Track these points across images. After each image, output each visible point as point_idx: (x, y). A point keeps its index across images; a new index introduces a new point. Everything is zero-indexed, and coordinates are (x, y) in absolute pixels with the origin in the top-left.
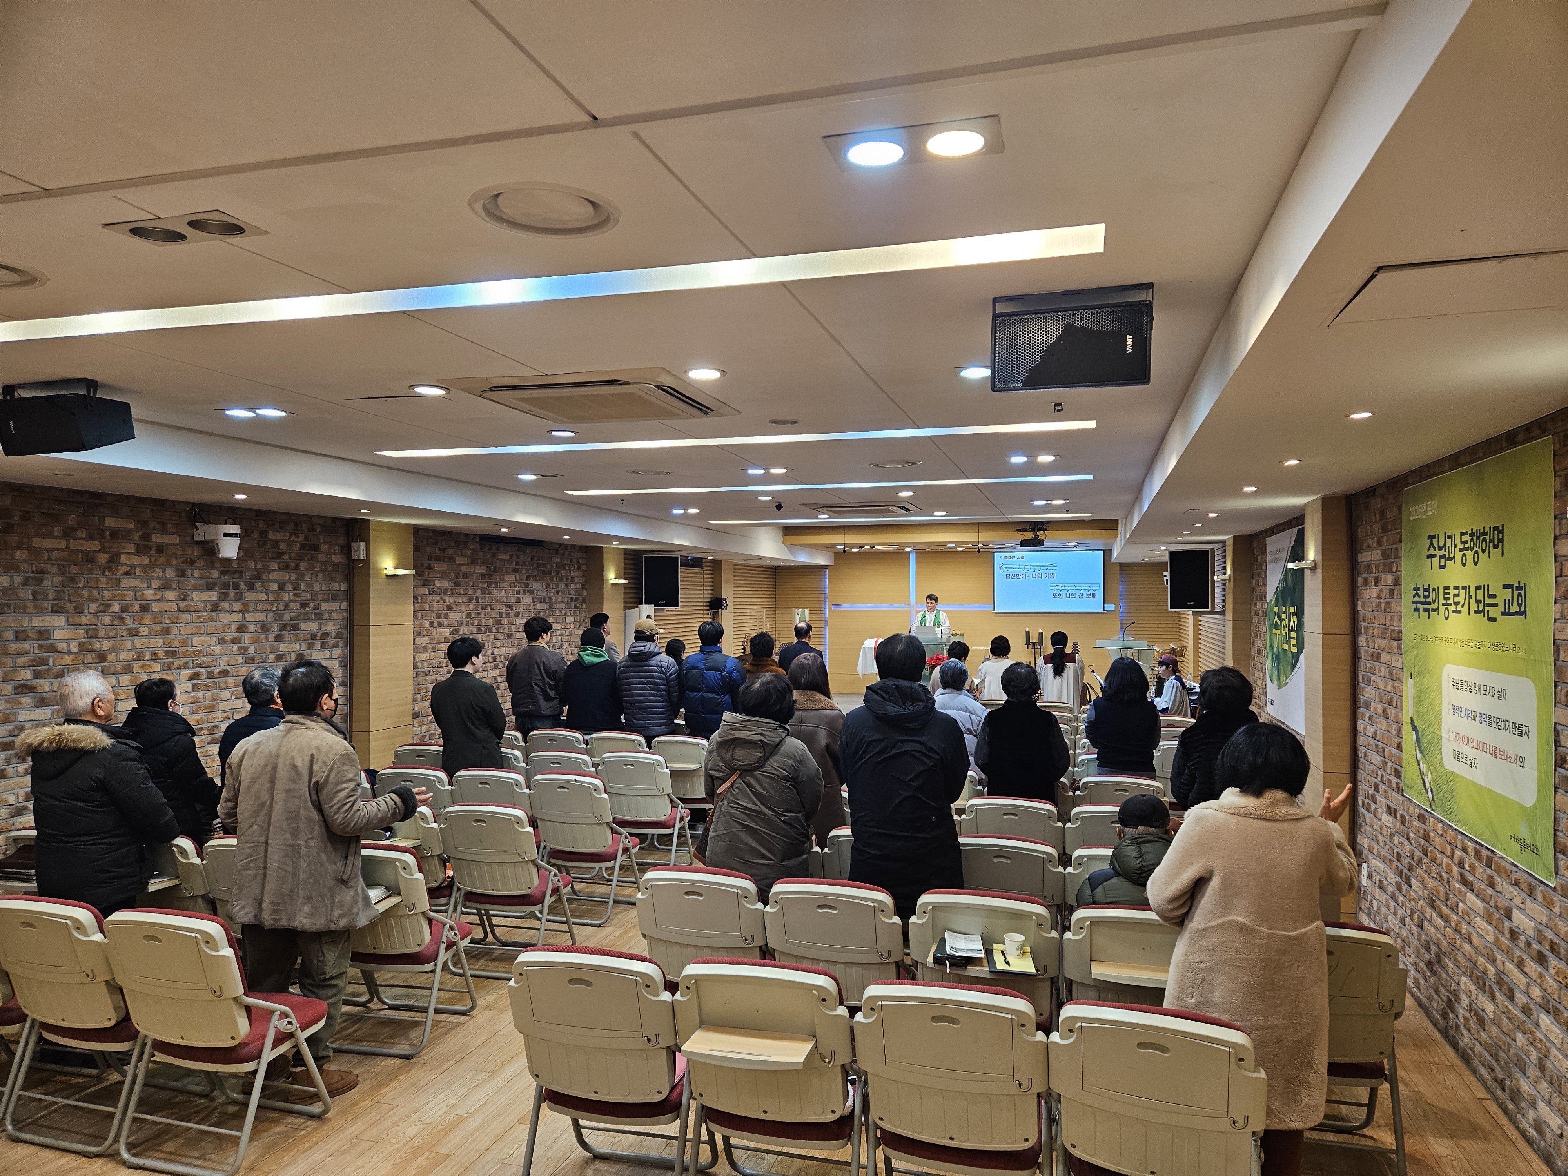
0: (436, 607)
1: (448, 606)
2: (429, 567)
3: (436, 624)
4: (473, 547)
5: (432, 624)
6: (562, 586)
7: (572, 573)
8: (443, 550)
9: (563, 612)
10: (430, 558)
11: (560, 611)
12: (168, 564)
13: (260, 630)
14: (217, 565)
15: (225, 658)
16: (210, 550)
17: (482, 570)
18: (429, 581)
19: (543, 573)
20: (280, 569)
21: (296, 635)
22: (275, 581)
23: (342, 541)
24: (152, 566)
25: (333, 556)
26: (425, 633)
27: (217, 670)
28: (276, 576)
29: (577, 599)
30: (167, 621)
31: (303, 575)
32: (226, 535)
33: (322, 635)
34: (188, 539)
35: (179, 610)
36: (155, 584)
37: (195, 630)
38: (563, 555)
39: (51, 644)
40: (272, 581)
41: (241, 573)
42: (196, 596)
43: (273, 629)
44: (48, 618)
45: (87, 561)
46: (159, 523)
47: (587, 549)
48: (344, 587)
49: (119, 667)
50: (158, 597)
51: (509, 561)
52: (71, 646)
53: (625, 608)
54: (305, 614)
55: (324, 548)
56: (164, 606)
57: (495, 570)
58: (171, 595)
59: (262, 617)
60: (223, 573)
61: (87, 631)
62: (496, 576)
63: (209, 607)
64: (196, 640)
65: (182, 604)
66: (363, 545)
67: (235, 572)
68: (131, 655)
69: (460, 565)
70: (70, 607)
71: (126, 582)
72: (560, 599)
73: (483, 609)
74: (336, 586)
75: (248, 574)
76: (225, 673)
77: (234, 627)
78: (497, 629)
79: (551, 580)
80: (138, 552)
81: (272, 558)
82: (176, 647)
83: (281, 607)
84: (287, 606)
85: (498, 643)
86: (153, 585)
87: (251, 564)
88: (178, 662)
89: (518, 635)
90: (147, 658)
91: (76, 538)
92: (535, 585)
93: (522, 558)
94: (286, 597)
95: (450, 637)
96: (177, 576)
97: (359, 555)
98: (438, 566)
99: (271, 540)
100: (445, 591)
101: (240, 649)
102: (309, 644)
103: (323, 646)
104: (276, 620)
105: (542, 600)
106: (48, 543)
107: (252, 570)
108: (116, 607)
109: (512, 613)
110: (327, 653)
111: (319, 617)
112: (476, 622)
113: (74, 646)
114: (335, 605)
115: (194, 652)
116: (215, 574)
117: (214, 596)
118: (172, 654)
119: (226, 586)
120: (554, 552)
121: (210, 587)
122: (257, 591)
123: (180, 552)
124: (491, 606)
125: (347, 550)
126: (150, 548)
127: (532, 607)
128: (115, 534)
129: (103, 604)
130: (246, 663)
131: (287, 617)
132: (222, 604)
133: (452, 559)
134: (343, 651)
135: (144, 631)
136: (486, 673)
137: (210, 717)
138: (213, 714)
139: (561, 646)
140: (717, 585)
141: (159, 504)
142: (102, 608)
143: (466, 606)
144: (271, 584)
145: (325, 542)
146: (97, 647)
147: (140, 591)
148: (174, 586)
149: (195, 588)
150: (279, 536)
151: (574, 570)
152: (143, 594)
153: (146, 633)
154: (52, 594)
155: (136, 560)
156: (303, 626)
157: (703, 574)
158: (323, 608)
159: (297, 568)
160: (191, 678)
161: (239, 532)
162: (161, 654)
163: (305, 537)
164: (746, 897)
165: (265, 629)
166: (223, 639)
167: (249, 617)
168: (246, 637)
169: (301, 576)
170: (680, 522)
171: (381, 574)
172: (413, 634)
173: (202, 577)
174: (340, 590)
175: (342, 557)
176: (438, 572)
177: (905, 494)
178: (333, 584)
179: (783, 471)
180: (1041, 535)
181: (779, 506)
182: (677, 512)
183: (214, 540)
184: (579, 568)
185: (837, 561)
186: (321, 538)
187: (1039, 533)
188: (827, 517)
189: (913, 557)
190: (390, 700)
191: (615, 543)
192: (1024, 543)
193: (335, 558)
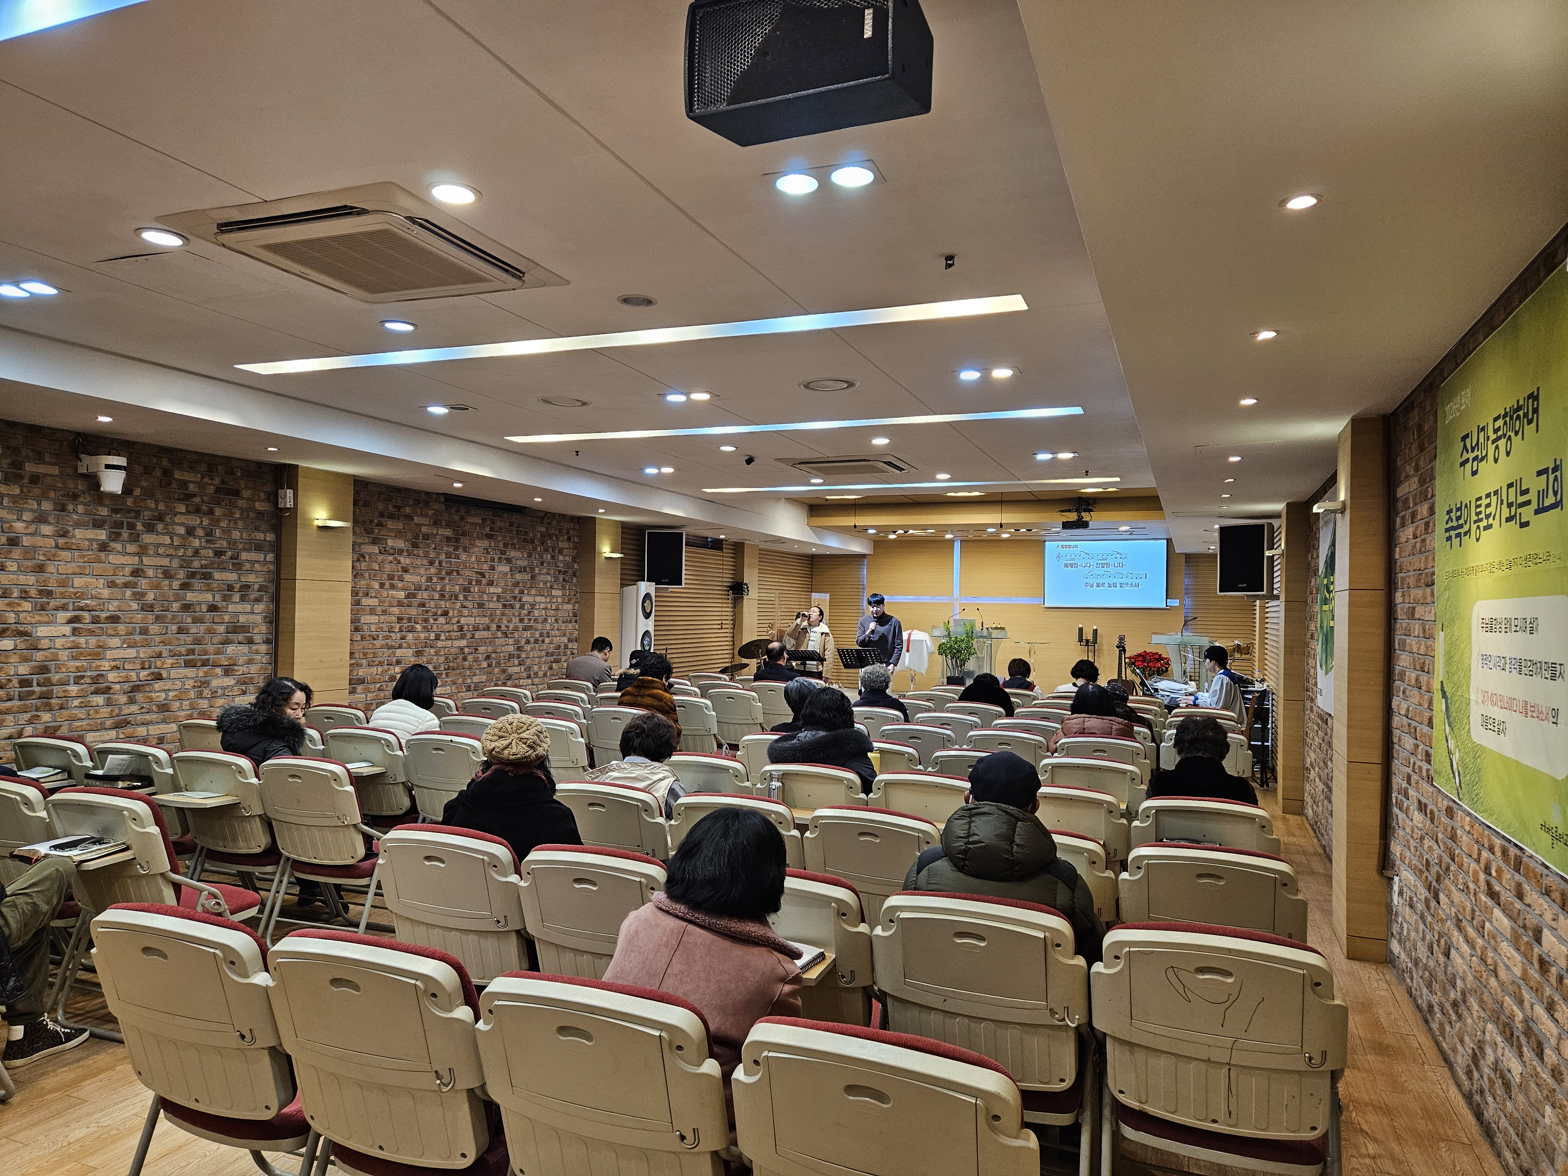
0: (388, 568)
1: (403, 568)
2: (380, 524)
3: (387, 586)
4: (436, 506)
5: (382, 585)
6: (547, 557)
7: (561, 545)
8: (398, 508)
9: (549, 585)
10: (382, 515)
11: (545, 583)
12: (44, 496)
13: (161, 576)
15: (116, 603)
16: (93, 481)
17: (448, 532)
18: (381, 539)
19: (525, 541)
20: (188, 512)
21: (208, 585)
23: (269, 487)
24: (23, 496)
25: (257, 504)
26: (371, 594)
27: (104, 615)
28: (182, 520)
29: (565, 573)
30: (41, 558)
31: (218, 520)
32: (108, 467)
33: (241, 587)
34: (70, 471)
35: (57, 546)
36: (27, 516)
37: (77, 570)
38: (550, 524)
40: (178, 524)
41: (138, 513)
42: (79, 533)
43: (178, 577)
46: (34, 451)
47: (578, 520)
48: (270, 537)
50: (31, 530)
51: (482, 526)
53: (623, 585)
54: (222, 562)
55: (246, 494)
56: (39, 541)
57: (464, 534)
58: (47, 529)
59: (165, 562)
60: (115, 511)
62: (465, 541)
63: (95, 546)
64: (78, 581)
65: (61, 541)
66: (290, 493)
67: (129, 511)
69: (420, 525)
72: (545, 571)
73: (448, 574)
74: (260, 536)
75: (147, 514)
76: (114, 619)
77: (128, 570)
78: (465, 597)
79: (535, 549)
80: (6, 480)
81: (179, 499)
82: (52, 586)
83: (190, 552)
84: (196, 553)
85: (465, 612)
86: (24, 518)
87: (151, 504)
88: (53, 603)
89: (491, 605)
90: (15, 595)
92: (513, 554)
93: (499, 524)
94: (196, 543)
95: (405, 601)
96: (55, 510)
97: (285, 502)
98: (390, 524)
99: (177, 480)
100: (401, 551)
101: (135, 594)
102: (225, 595)
103: (243, 599)
104: (182, 567)
105: (522, 570)
107: (152, 510)
109: (484, 581)
110: (248, 607)
111: (238, 567)
112: (439, 588)
114: (261, 557)
115: (75, 594)
116: (104, 512)
117: (102, 535)
118: (49, 594)
119: (119, 525)
120: (539, 520)
121: (98, 525)
122: (158, 534)
123: (60, 485)
124: (458, 572)
125: (273, 498)
126: (22, 477)
127: (509, 576)
130: (142, 609)
131: (196, 564)
132: (113, 545)
133: (409, 518)
134: (268, 606)
135: (12, 566)
136: (450, 642)
137: (94, 665)
138: (98, 663)
139: (545, 620)
140: (738, 569)
141: (35, 430)
143: (426, 569)
144: (178, 527)
145: (247, 488)
147: (7, 522)
148: (51, 520)
149: (78, 525)
150: (187, 476)
151: (563, 541)
152: (11, 526)
153: (15, 568)
156: (217, 575)
157: (723, 556)
158: (243, 558)
159: (211, 512)
160: (70, 621)
161: (125, 465)
162: (33, 592)
163: (222, 480)
164: (495, 866)
165: (168, 574)
166: (113, 582)
167: (146, 561)
168: (143, 583)
169: (216, 522)
170: (659, 485)
171: (311, 525)
172: (355, 593)
173: (86, 513)
174: (265, 540)
175: (267, 504)
176: (392, 530)
177: (880, 441)
178: (256, 534)
179: (705, 397)
180: (1086, 516)
181: (750, 461)
182: (651, 471)
183: (96, 473)
184: (569, 539)
185: (874, 548)
186: (242, 483)
187: (1083, 514)
188: (821, 481)
189: (957, 545)
190: (321, 661)
191: (601, 511)
192: (1066, 525)
193: (258, 506)
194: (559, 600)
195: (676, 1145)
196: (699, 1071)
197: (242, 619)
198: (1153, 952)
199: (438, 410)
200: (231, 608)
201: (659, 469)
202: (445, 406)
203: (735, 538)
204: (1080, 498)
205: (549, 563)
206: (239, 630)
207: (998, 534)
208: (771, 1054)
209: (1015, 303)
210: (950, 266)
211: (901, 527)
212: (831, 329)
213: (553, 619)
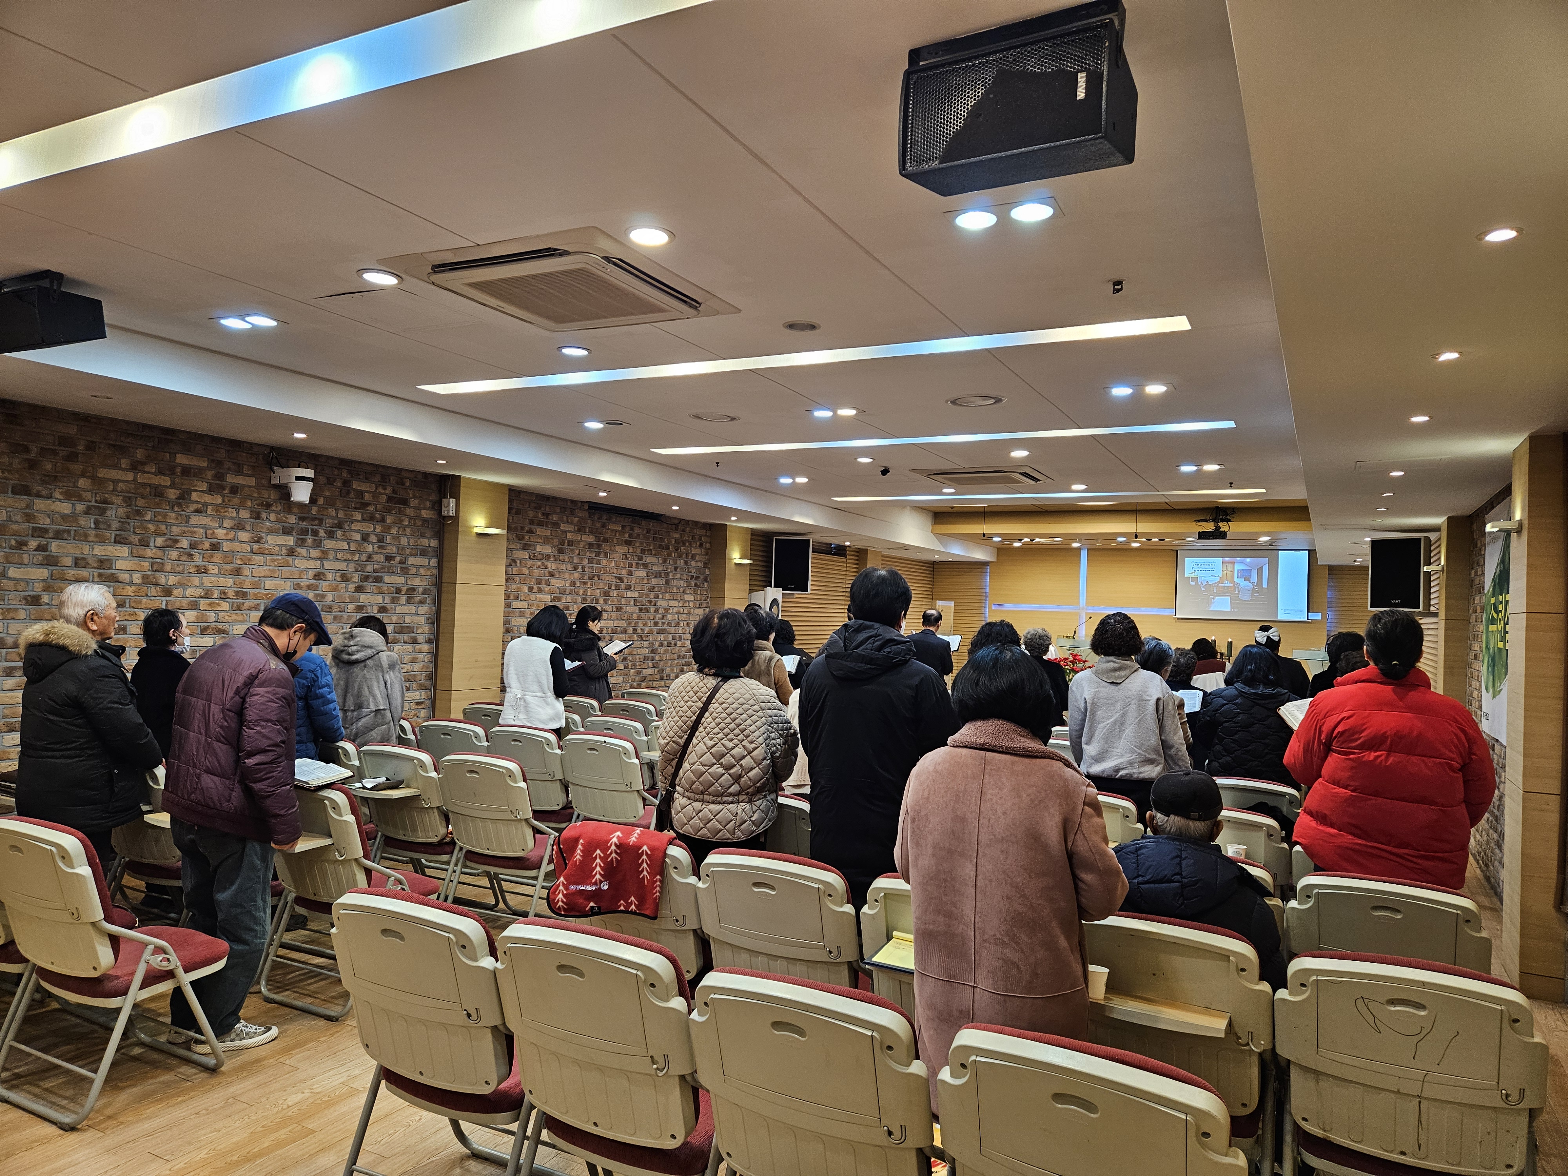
0: (536, 572)
1: (550, 572)
2: (530, 531)
3: (535, 590)
4: (581, 514)
5: (531, 589)
6: (680, 563)
7: (694, 551)
8: (546, 515)
9: (681, 589)
10: (532, 522)
11: (678, 588)
12: (242, 505)
13: (339, 579)
14: (295, 510)
16: (284, 492)
17: (591, 539)
18: (530, 545)
19: (661, 548)
20: (363, 520)
21: (379, 587)
22: (358, 531)
23: (434, 497)
24: (224, 506)
25: (423, 511)
26: (523, 598)
28: (358, 527)
29: (697, 578)
30: (239, 562)
31: (389, 528)
32: (298, 478)
33: (408, 590)
34: (264, 482)
35: (252, 551)
36: (227, 523)
37: (268, 573)
38: (683, 530)
39: (113, 574)
40: (355, 531)
41: (321, 521)
42: (271, 539)
43: (354, 580)
44: (110, 548)
45: (155, 495)
46: (234, 463)
47: (710, 527)
48: (434, 543)
49: (185, 603)
50: (229, 537)
51: (622, 533)
52: (134, 577)
53: (751, 591)
54: (392, 567)
55: (414, 502)
56: (236, 546)
57: (605, 540)
58: (244, 536)
59: (342, 566)
60: (302, 519)
61: (152, 564)
62: (605, 547)
63: (284, 551)
64: (269, 584)
65: (256, 546)
66: (452, 502)
67: (314, 519)
68: (199, 592)
69: (566, 532)
70: (135, 539)
71: (195, 520)
72: (678, 576)
73: (590, 578)
74: (425, 542)
75: (329, 522)
77: (311, 574)
79: (669, 555)
80: (211, 491)
81: (355, 508)
82: (247, 588)
83: (364, 557)
84: (370, 557)
86: (225, 525)
88: (248, 603)
89: (628, 609)
90: (216, 596)
91: (145, 472)
92: (649, 559)
93: (637, 531)
94: (370, 548)
96: (251, 518)
97: (448, 511)
98: (539, 531)
99: (354, 490)
100: (548, 557)
102: (393, 598)
103: (409, 601)
104: (357, 571)
105: (658, 575)
106: (113, 474)
107: (332, 518)
108: (184, 543)
109: (623, 586)
110: (413, 609)
111: (405, 571)
112: (581, 592)
113: (137, 578)
114: (424, 561)
116: (292, 519)
117: (290, 541)
118: (244, 595)
119: (304, 532)
120: (673, 527)
121: (287, 532)
122: (337, 540)
123: (256, 495)
124: (599, 577)
125: (438, 506)
126: (224, 489)
127: (645, 581)
128: (187, 471)
129: (170, 539)
131: (369, 568)
132: (299, 550)
134: (430, 608)
135: (213, 569)
139: (678, 624)
141: (235, 445)
142: (169, 543)
143: (570, 574)
144: (354, 534)
145: (415, 497)
146: (163, 580)
147: (210, 529)
148: (248, 527)
149: (271, 531)
150: (364, 487)
151: (695, 548)
152: (214, 532)
153: (216, 571)
154: (115, 525)
155: (207, 498)
156: (387, 579)
157: (846, 563)
158: (410, 563)
159: (383, 520)
161: (312, 476)
162: (231, 594)
163: (394, 490)
164: (676, 868)
165: (345, 578)
167: (327, 565)
168: (324, 585)
169: (387, 528)
170: (793, 494)
171: (471, 532)
172: (507, 597)
173: (278, 521)
174: (429, 546)
175: (432, 512)
176: (540, 537)
177: (1019, 454)
178: (421, 540)
179: (852, 412)
180: (1224, 527)
181: (885, 472)
182: (785, 481)
183: (287, 484)
184: (701, 545)
185: (998, 555)
186: (411, 492)
187: (1221, 524)
188: (953, 491)
189: (1084, 554)
190: (476, 661)
191: (733, 518)
192: (1202, 536)
193: (425, 514)
194: (691, 604)
195: (884, 1140)
196: (908, 1071)
197: (408, 619)
198: (1342, 981)
199: (594, 425)
200: (399, 610)
201: (794, 479)
202: (601, 422)
203: (860, 545)
204: (1217, 507)
205: (682, 569)
206: (405, 630)
207: (1127, 543)
208: (979, 1059)
209: (1180, 324)
210: (1119, 291)
211: (1027, 535)
212: (987, 350)
213: (685, 623)
